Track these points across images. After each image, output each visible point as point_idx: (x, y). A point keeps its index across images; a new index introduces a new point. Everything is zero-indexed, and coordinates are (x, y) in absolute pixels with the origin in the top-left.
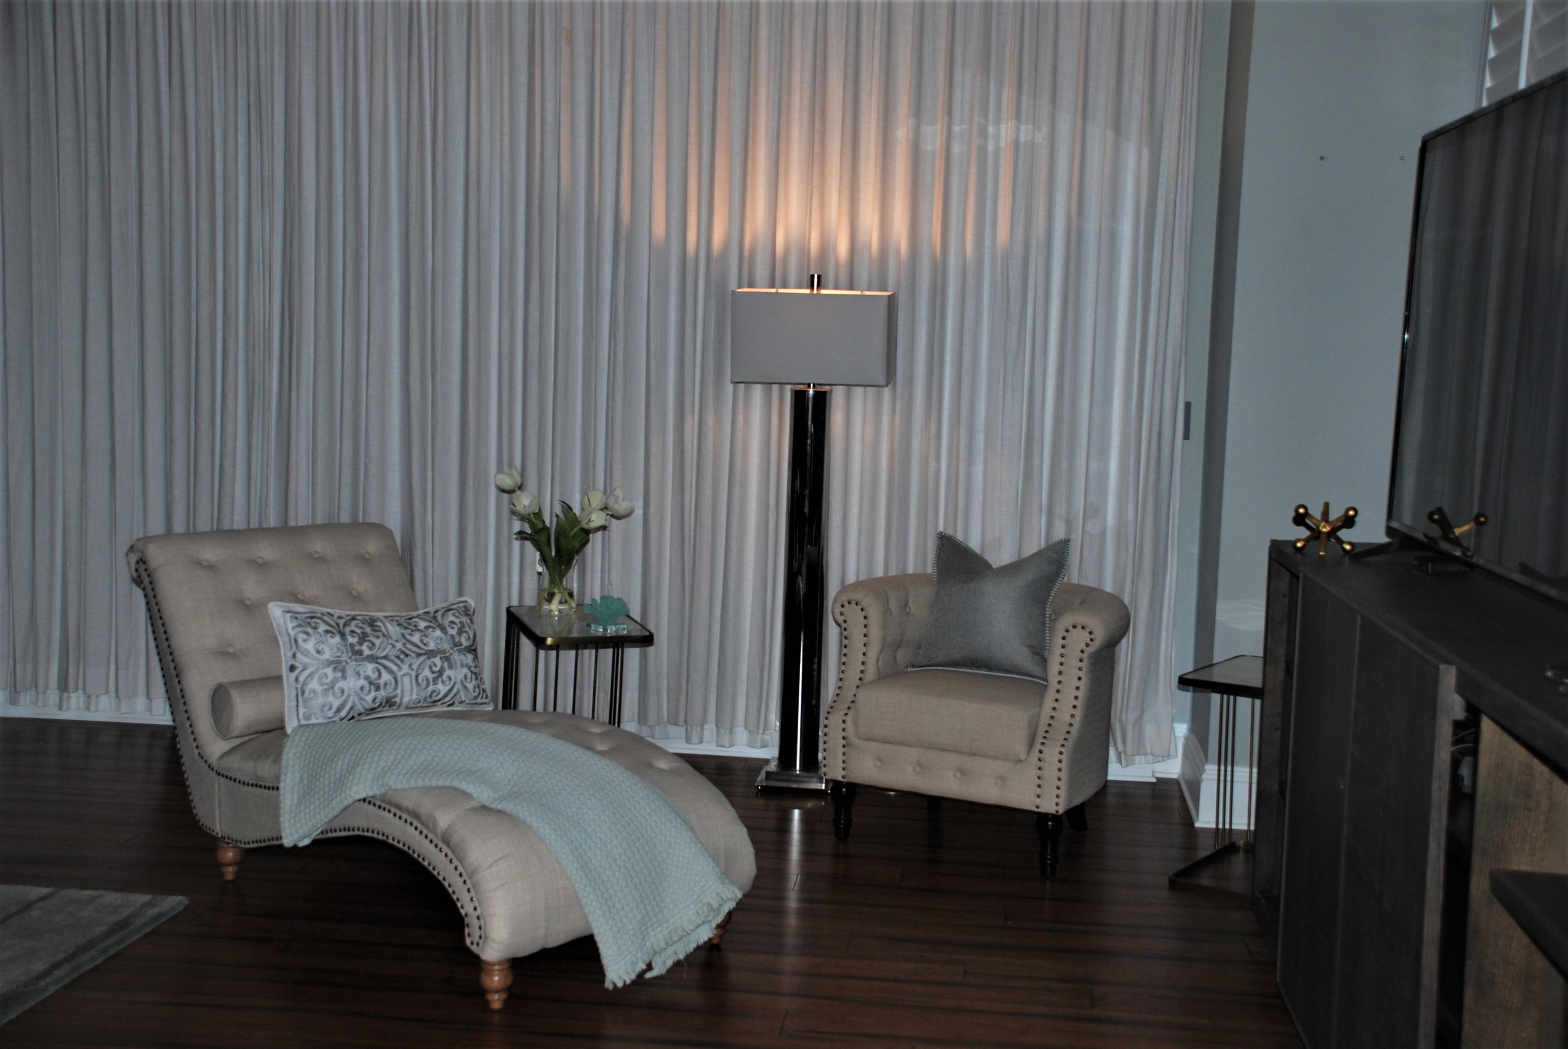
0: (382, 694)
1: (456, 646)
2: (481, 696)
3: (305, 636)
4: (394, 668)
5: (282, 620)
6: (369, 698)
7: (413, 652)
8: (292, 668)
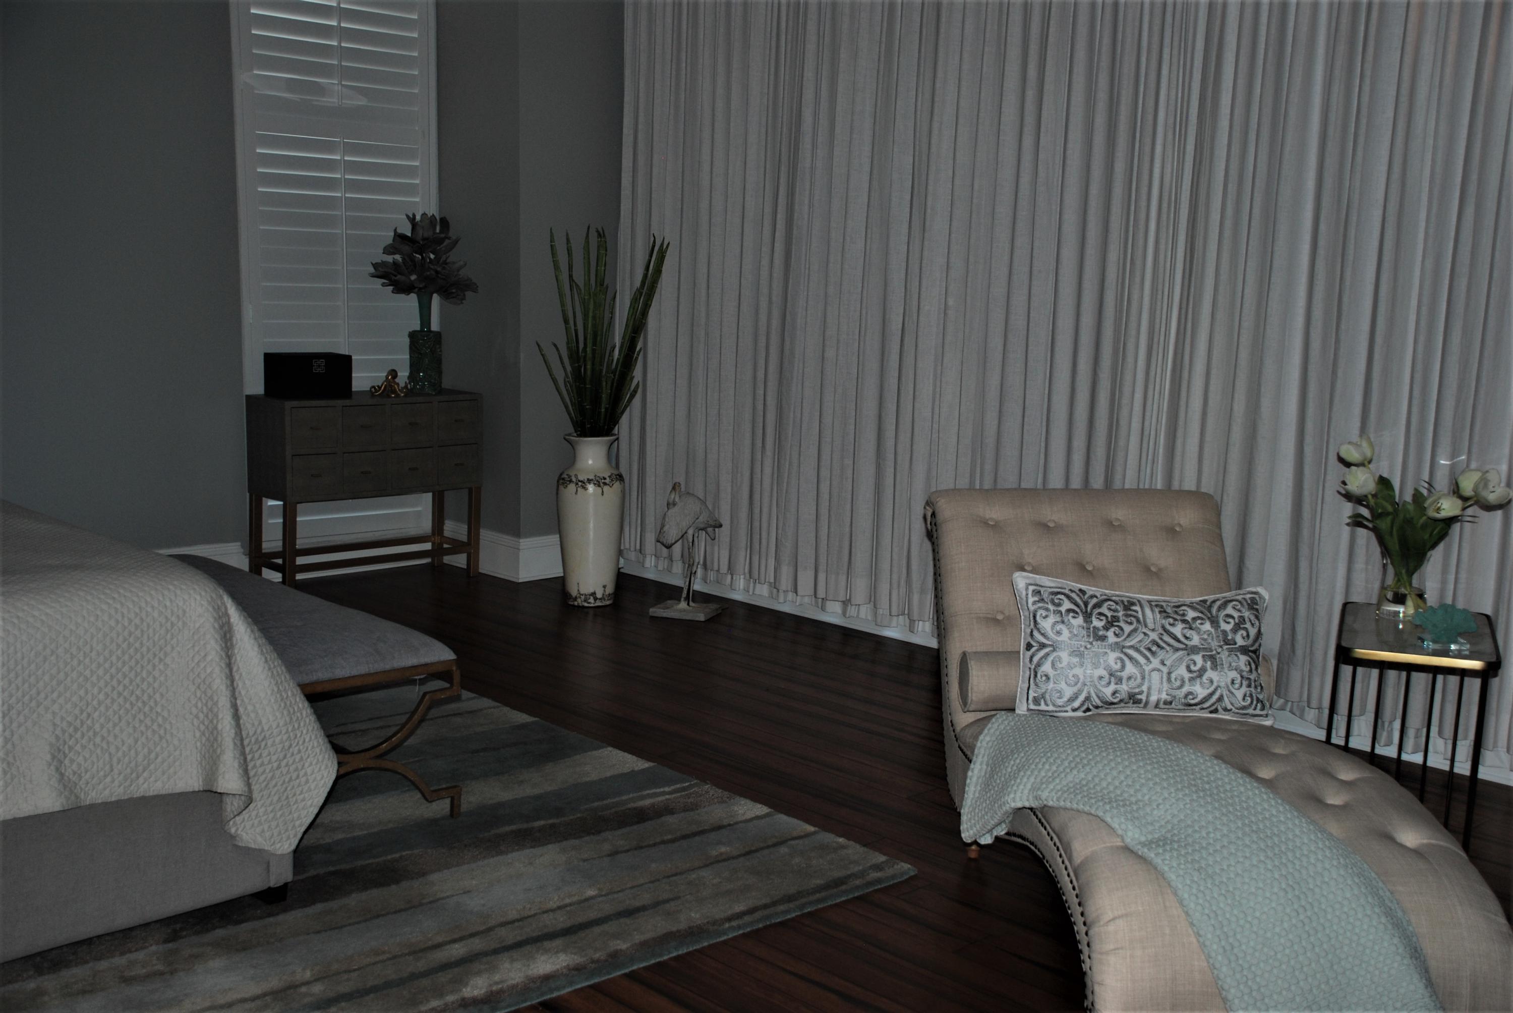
0: (1124, 688)
1: (1227, 644)
2: (1253, 707)
3: (1044, 613)
4: (1142, 660)
5: (1024, 593)
6: (1108, 691)
7: (1169, 645)
8: (1029, 646)
